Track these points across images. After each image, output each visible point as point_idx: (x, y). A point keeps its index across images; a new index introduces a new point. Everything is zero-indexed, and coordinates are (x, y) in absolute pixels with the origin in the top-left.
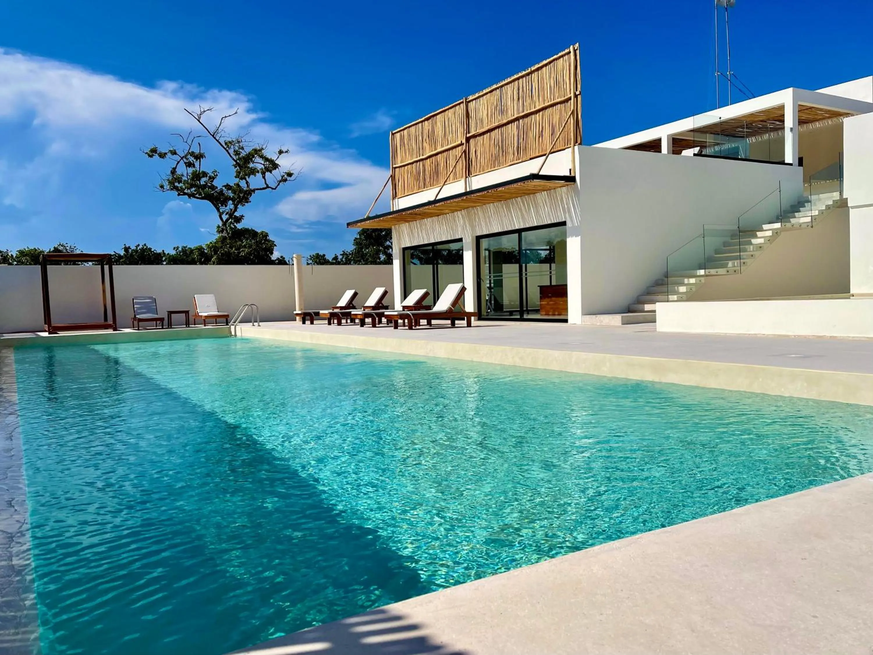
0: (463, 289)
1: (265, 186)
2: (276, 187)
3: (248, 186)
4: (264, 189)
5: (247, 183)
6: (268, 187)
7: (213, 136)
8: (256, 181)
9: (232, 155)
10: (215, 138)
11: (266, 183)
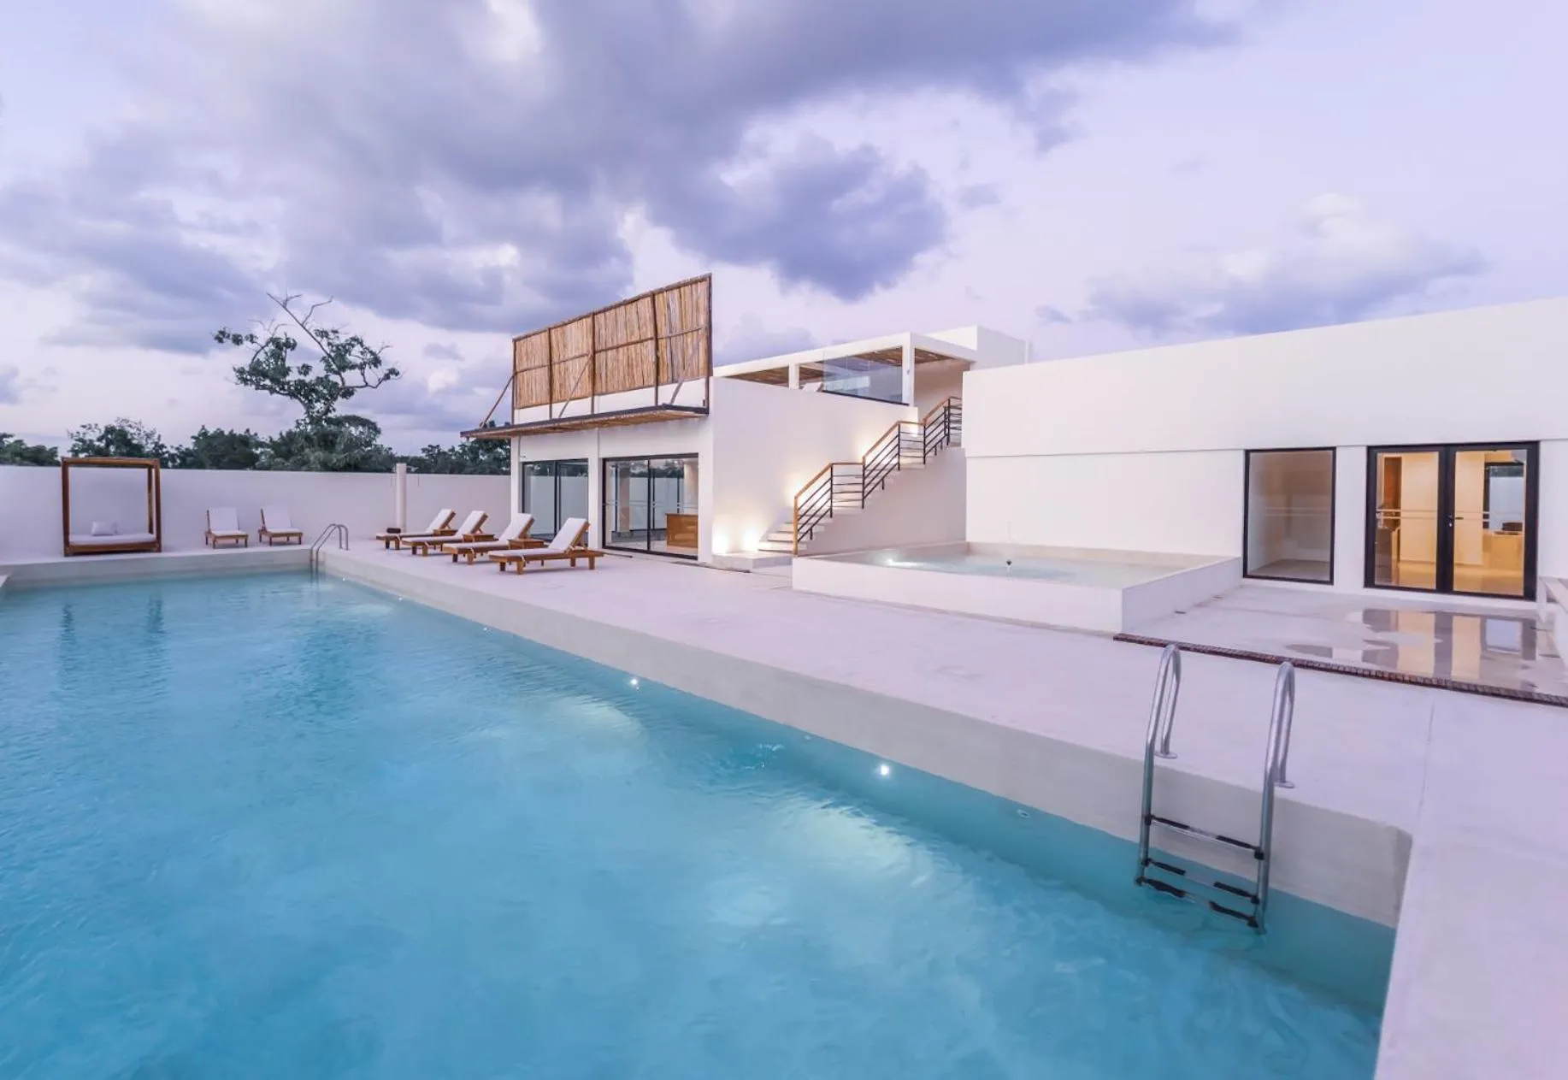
0: (586, 525)
1: (364, 384)
2: (377, 386)
3: (343, 383)
4: (362, 387)
5: (342, 379)
6: (367, 385)
7: (302, 325)
8: (351, 378)
9: (324, 347)
10: (304, 328)
11: (365, 381)
